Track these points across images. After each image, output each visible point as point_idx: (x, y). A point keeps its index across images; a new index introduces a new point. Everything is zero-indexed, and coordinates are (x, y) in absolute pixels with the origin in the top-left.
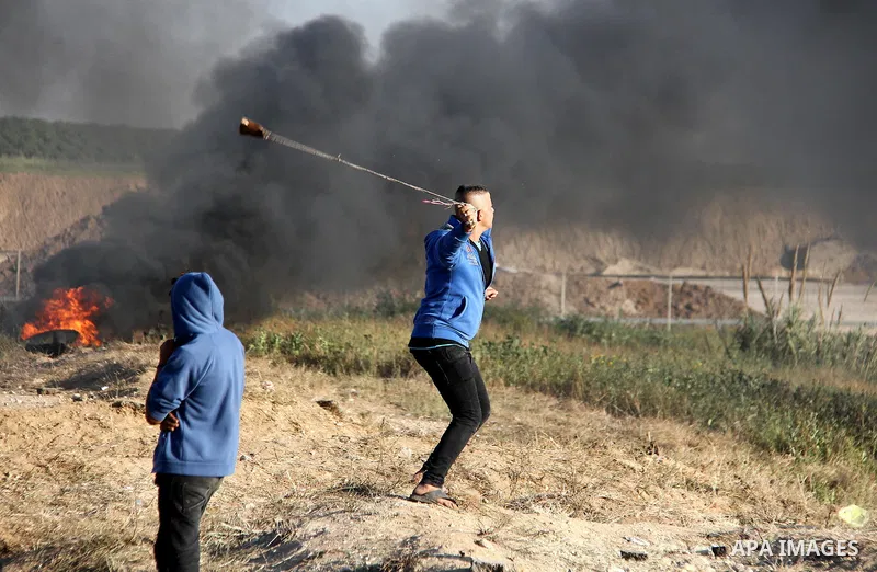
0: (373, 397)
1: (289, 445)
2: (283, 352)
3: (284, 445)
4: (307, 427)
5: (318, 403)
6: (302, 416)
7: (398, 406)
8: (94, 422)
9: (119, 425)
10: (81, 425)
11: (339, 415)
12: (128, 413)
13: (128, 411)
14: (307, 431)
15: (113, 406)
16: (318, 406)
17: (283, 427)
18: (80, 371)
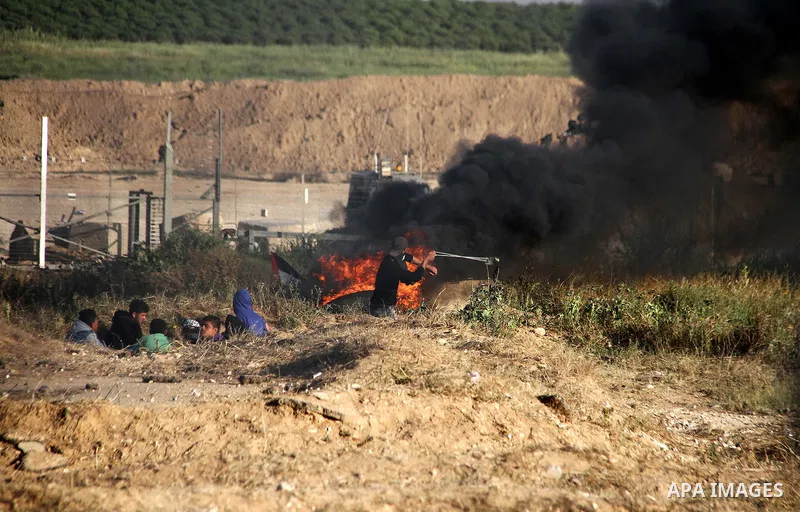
0: (681, 382)
1: (405, 462)
2: (601, 322)
3: (399, 462)
4: (516, 430)
5: (539, 398)
6: (512, 415)
7: (709, 394)
8: (244, 425)
9: (276, 429)
10: (227, 429)
11: (565, 412)
12: (287, 414)
13: (288, 410)
14: (514, 435)
15: (268, 404)
16: (538, 403)
17: (483, 429)
18: (305, 353)
